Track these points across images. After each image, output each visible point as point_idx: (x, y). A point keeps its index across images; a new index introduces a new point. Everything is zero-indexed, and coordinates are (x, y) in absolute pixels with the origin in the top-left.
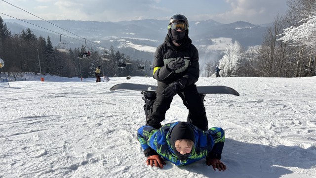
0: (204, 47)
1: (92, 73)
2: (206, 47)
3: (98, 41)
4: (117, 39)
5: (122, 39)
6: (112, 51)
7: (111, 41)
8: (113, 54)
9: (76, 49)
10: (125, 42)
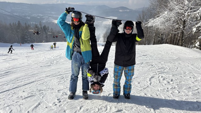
0: (100, 23)
1: (27, 40)
2: (102, 22)
3: (29, 17)
4: (42, 16)
5: (46, 16)
6: (40, 25)
7: (38, 17)
8: (41, 27)
9: (13, 23)
10: (48, 18)
